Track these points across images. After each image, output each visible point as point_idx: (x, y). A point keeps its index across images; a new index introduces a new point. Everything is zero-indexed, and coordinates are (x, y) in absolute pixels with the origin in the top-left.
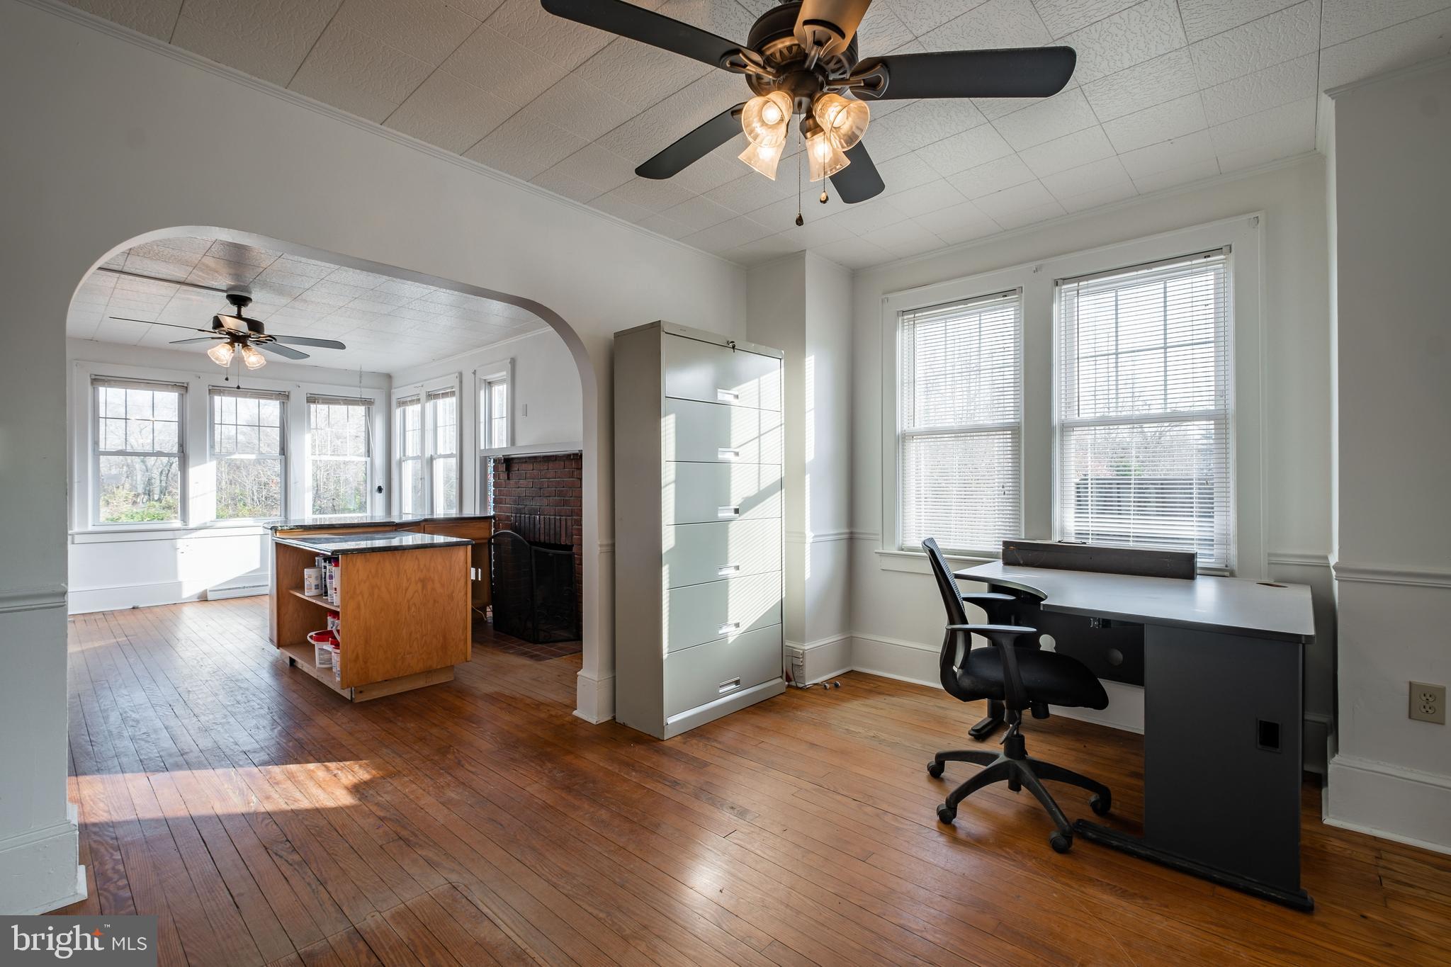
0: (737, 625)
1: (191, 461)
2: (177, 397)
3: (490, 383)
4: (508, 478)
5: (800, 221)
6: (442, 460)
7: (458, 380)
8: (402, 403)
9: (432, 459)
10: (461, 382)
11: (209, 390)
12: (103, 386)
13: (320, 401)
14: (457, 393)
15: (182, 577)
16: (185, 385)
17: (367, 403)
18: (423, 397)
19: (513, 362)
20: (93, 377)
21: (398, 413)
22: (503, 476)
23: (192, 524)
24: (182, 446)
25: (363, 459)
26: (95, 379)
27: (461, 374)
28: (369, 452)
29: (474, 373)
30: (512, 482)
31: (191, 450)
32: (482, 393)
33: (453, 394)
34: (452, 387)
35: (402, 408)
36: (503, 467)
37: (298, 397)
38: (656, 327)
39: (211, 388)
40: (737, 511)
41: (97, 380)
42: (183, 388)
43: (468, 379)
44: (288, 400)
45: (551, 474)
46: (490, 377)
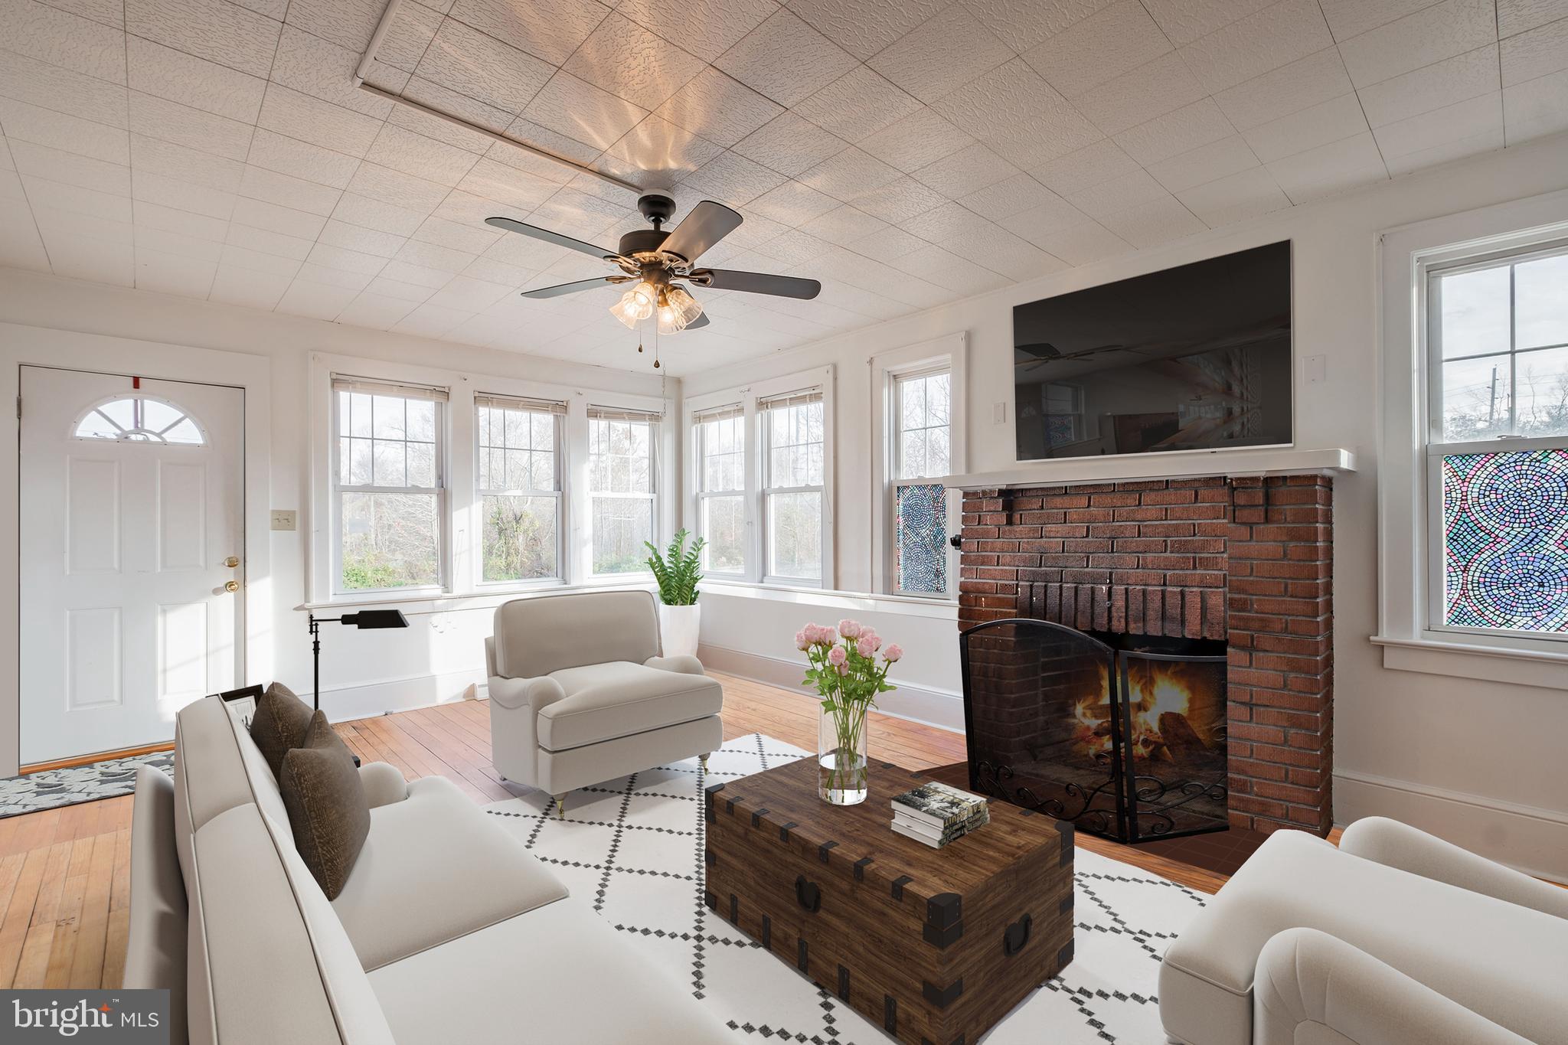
1: (455, 500)
2: (434, 406)
3: (895, 377)
4: (1010, 522)
7: (831, 376)
8: (699, 418)
9: (764, 495)
10: (836, 378)
11: (475, 398)
12: (346, 389)
13: (603, 415)
14: (828, 395)
15: (436, 669)
16: (447, 391)
17: (654, 417)
18: (750, 404)
19: (969, 337)
20: (334, 376)
21: (692, 432)
22: (996, 519)
23: (457, 591)
24: (440, 478)
25: (649, 496)
26: (336, 379)
27: (835, 367)
28: (654, 488)
29: (871, 362)
30: (1025, 529)
31: (452, 484)
32: (886, 391)
33: (816, 397)
34: (814, 388)
35: (699, 426)
36: (993, 505)
37: (577, 409)
39: (477, 394)
41: (338, 382)
42: (443, 394)
43: (853, 372)
44: (566, 413)
45: (1152, 511)
46: (897, 369)
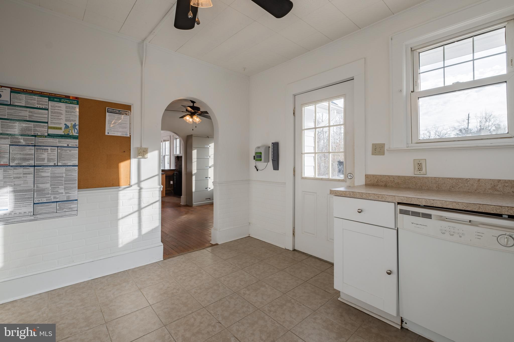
0: (210, 188)
3: (176, 138)
4: (178, 161)
5: (193, 130)
6: (167, 156)
9: (164, 156)
10: (170, 138)
14: (170, 140)
18: (163, 141)
22: (177, 160)
27: (170, 136)
29: (173, 136)
30: (179, 162)
32: (175, 141)
33: (169, 141)
34: (169, 139)
36: (177, 158)
38: (192, 135)
40: (210, 167)
43: (172, 137)
